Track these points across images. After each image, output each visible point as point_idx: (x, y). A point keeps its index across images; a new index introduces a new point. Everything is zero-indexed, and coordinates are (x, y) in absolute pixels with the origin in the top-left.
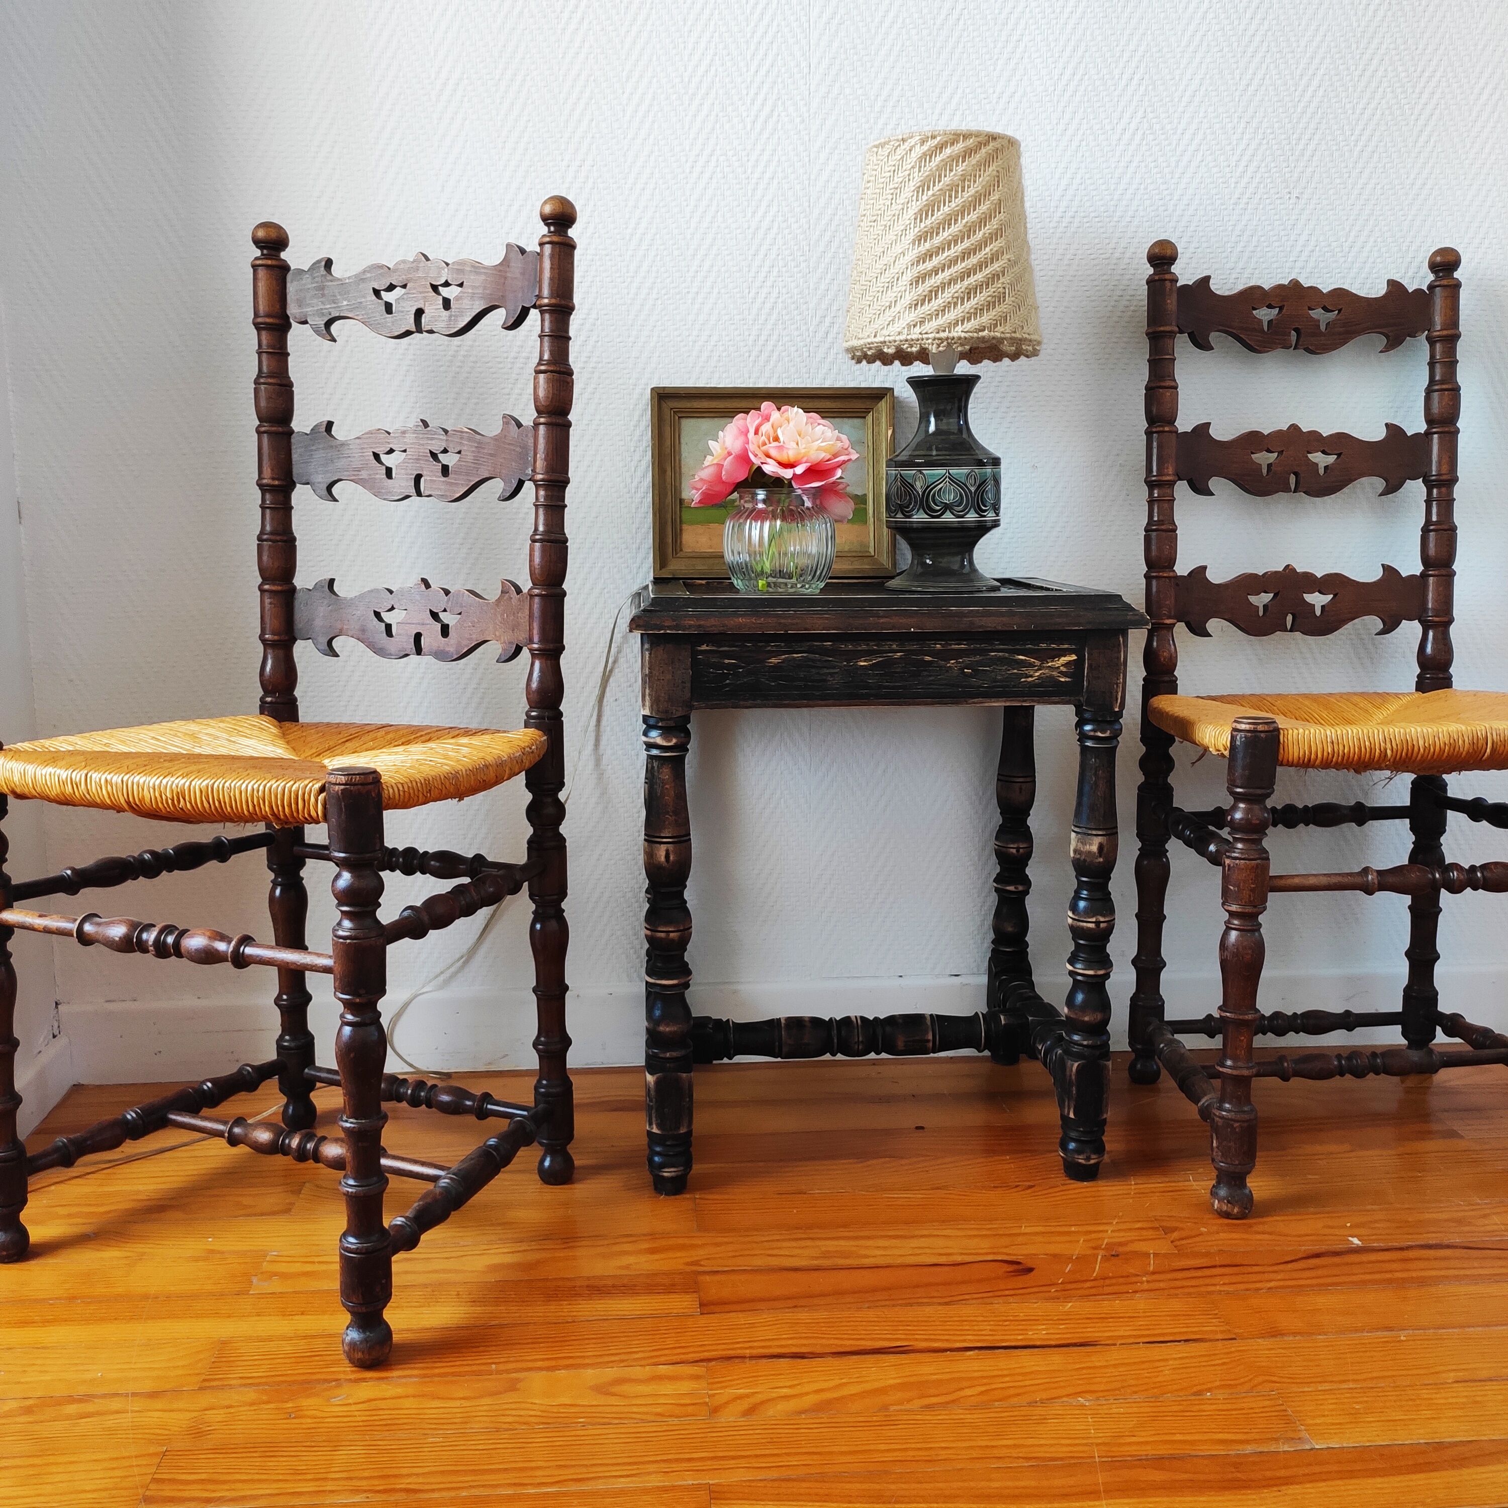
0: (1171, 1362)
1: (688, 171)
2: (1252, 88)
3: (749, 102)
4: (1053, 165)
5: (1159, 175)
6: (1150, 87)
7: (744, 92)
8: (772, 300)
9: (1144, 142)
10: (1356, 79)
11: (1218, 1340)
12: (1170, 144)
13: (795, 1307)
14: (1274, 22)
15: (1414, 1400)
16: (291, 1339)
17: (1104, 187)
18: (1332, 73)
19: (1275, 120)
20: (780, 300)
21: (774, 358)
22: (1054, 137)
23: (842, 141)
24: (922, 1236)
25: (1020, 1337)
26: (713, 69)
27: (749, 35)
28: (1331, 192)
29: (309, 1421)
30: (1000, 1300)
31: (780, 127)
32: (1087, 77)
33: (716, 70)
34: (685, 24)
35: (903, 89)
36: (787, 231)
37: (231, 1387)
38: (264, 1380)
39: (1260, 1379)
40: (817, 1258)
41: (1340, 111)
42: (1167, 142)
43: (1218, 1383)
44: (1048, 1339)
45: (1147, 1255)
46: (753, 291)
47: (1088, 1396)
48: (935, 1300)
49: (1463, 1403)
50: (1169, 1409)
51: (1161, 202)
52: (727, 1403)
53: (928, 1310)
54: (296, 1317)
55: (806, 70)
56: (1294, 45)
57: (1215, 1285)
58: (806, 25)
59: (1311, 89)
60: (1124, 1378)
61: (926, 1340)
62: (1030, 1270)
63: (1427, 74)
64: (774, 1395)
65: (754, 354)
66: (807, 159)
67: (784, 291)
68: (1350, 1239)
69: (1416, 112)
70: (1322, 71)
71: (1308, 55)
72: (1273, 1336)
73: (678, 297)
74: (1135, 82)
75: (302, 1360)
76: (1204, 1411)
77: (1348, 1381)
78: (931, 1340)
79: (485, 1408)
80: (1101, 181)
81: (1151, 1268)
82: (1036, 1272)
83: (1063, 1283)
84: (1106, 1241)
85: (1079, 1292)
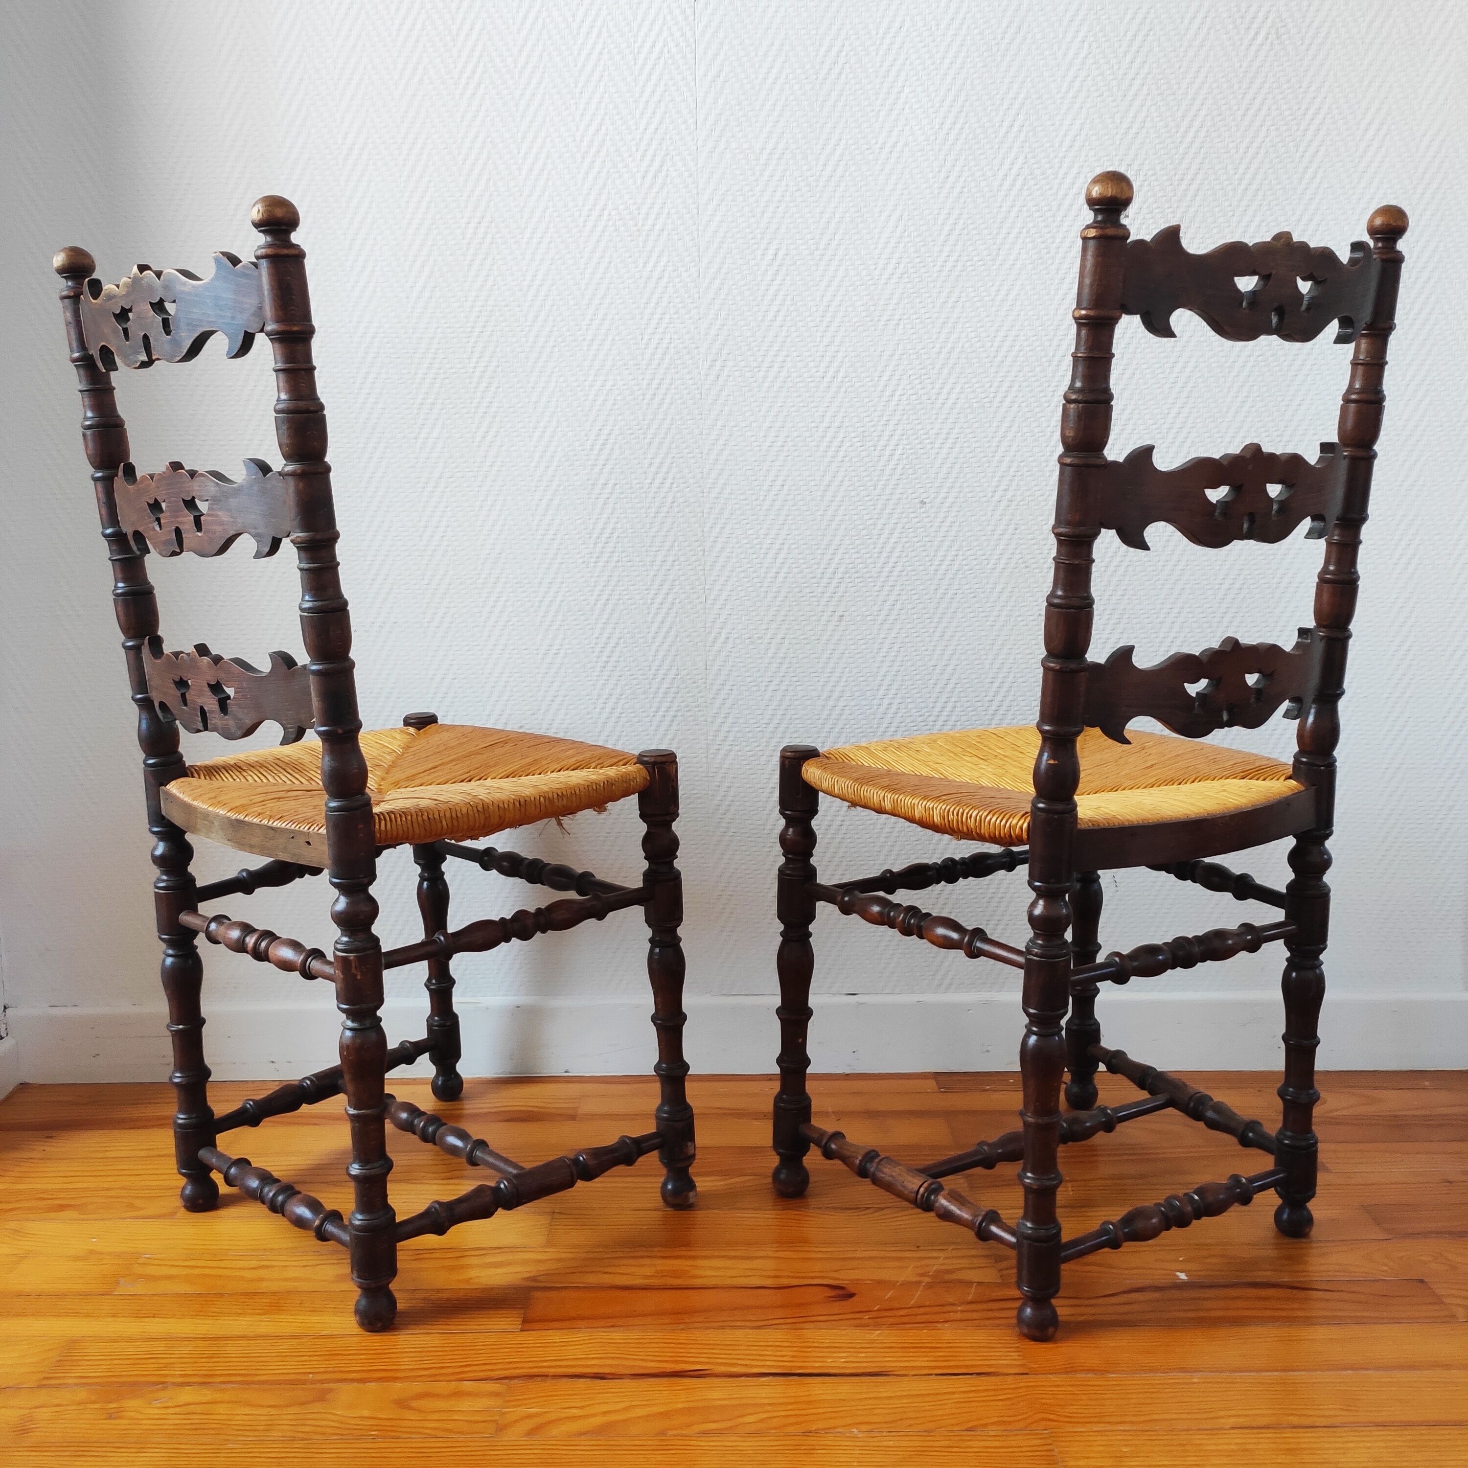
0: (956, 1396)
1: (582, 224)
2: (1133, 131)
3: (638, 158)
4: (936, 212)
5: (1040, 219)
6: (1031, 134)
7: (634, 149)
8: (664, 346)
9: (1026, 187)
10: (1239, 119)
11: (1010, 1374)
12: (1050, 189)
13: (613, 1326)
14: (1154, 65)
15: (1183, 1445)
16: (136, 1340)
17: (986, 232)
18: (1215, 113)
19: (1157, 162)
20: (672, 345)
21: (667, 401)
22: (936, 185)
23: (729, 193)
24: (760, 1257)
25: (817, 1365)
26: (603, 128)
27: (637, 95)
28: (1215, 231)
29: (126, 1422)
30: (811, 1325)
31: (669, 182)
32: (967, 125)
33: (607, 129)
34: (576, 87)
35: (787, 143)
36: (677, 280)
37: (66, 1386)
38: (98, 1380)
39: (1039, 1416)
40: (649, 1277)
41: (1223, 150)
42: (1048, 187)
43: (996, 1419)
44: (843, 1368)
45: (970, 1283)
46: (646, 337)
47: (865, 1428)
48: (748, 1324)
49: (1232, 1451)
50: (938, 1444)
51: (1043, 245)
52: (516, 1421)
53: (739, 1333)
54: (147, 1320)
55: (693, 127)
56: (1176, 87)
58: (692, 84)
59: (1193, 130)
60: (905, 1410)
61: (725, 1364)
62: (852, 1295)
63: (1311, 112)
64: (564, 1415)
65: (648, 397)
66: (695, 211)
67: (676, 336)
69: (1301, 149)
70: (1203, 112)
71: (1189, 97)
72: (1067, 1373)
73: (574, 344)
74: (1015, 129)
75: (137, 1361)
76: (971, 1447)
77: (1125, 1422)
78: (733, 1365)
79: (289, 1417)
80: (983, 226)
81: (970, 1298)
82: (854, 1299)
83: (878, 1310)
84: (935, 1268)
85: (891, 1320)
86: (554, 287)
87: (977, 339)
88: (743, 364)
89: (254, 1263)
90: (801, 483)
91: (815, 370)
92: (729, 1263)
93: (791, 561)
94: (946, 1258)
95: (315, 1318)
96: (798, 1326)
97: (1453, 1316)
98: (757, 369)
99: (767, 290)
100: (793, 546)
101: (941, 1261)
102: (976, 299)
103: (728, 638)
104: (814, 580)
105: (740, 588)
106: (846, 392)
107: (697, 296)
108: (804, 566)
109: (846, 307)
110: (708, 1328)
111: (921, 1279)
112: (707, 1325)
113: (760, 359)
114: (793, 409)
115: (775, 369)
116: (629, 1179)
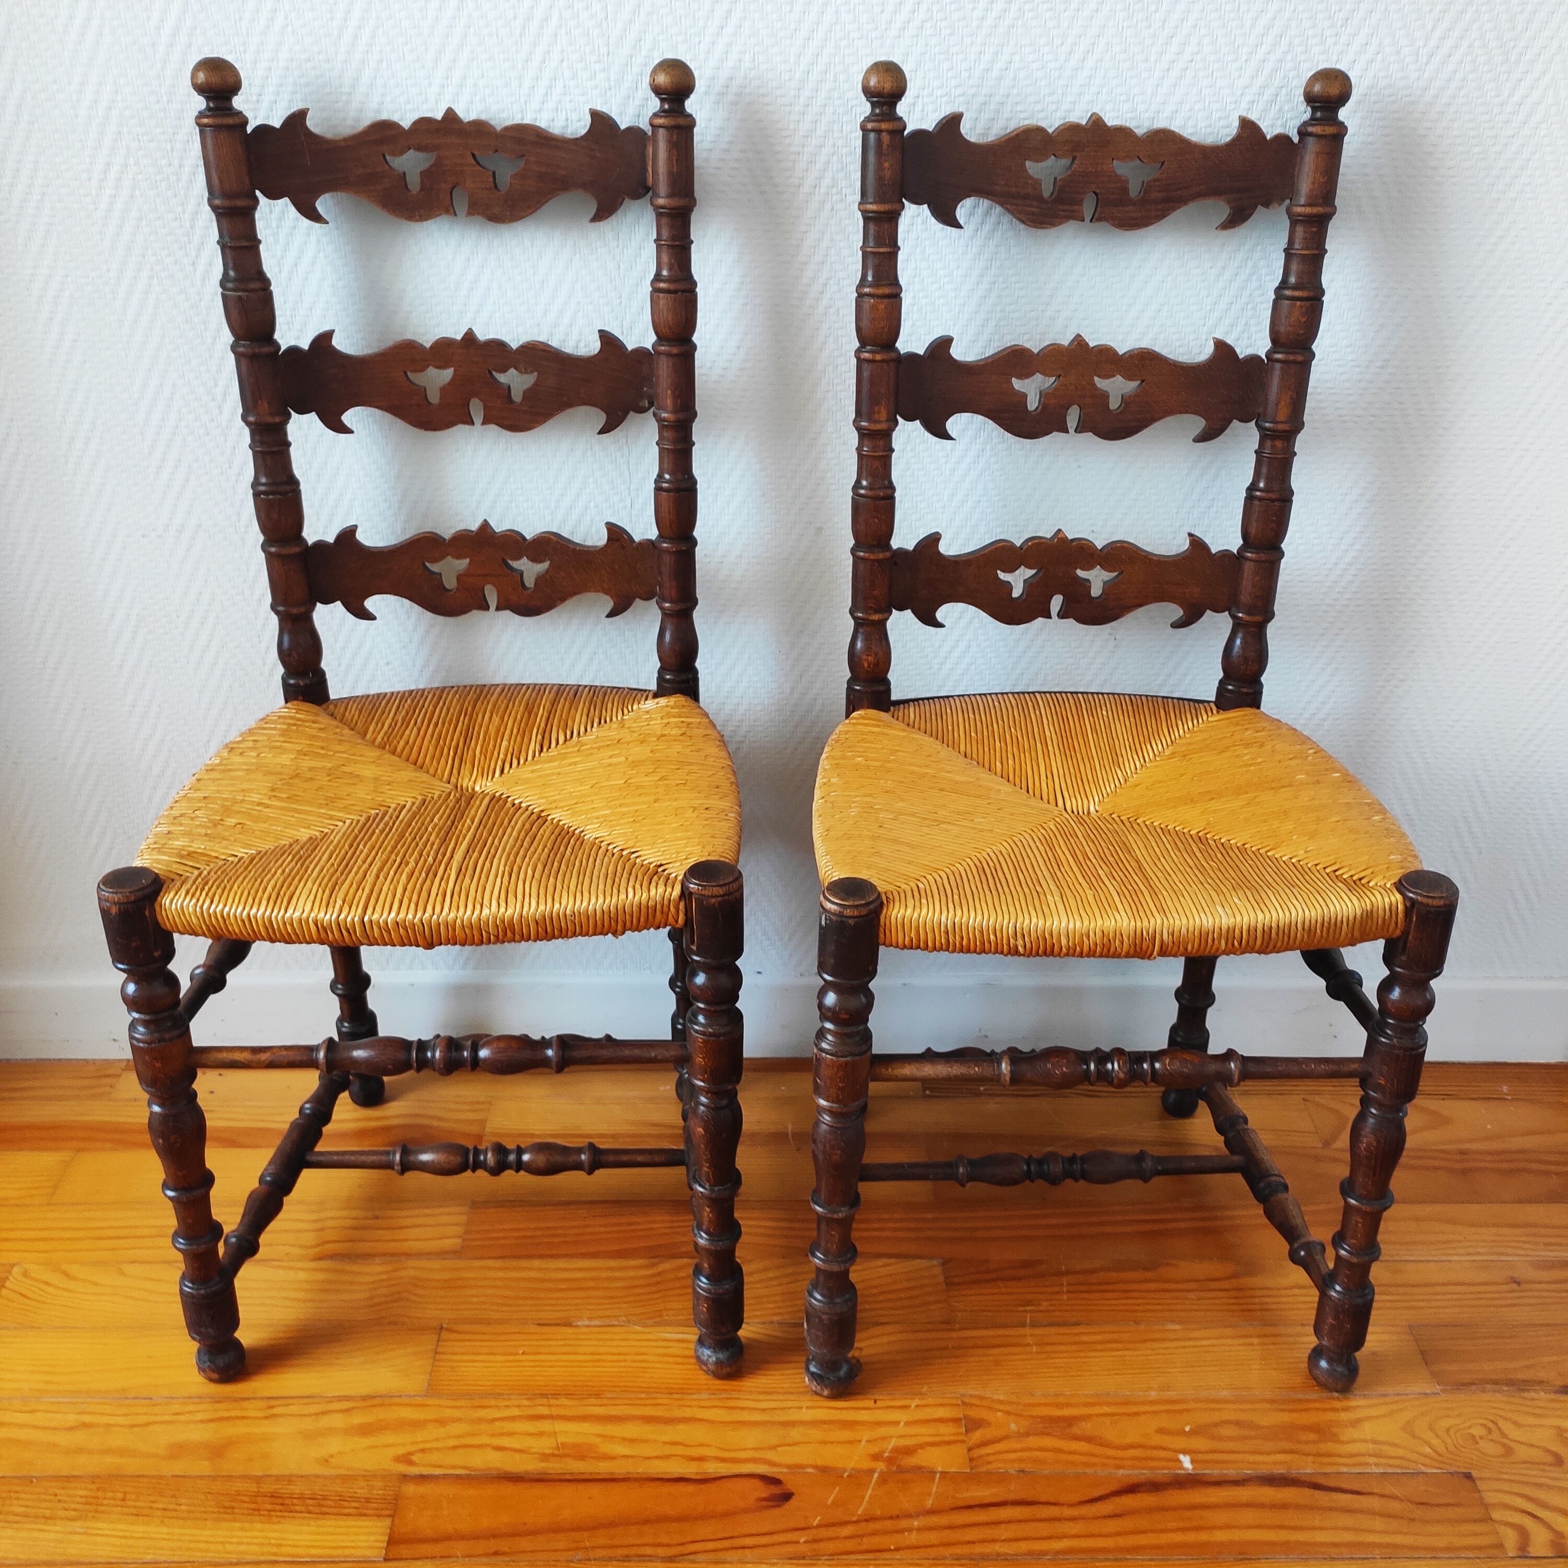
13: (496, 1553)
30: (735, 1556)
40: (545, 1457)
45: (932, 1474)
48: (661, 1552)
57: (994, 1541)
62: (787, 1497)
68: (1181, 1457)
81: (929, 1503)
82: (793, 1502)
83: (818, 1526)
84: (893, 1443)
85: (831, 1547)
89: (72, 1419)
92: (645, 1431)
94: (908, 1424)
95: (139, 1529)
96: (721, 1556)
97: (1500, 1546)
101: (901, 1429)
110: (610, 1559)
111: (873, 1465)
112: (610, 1553)
116: (536, 1263)
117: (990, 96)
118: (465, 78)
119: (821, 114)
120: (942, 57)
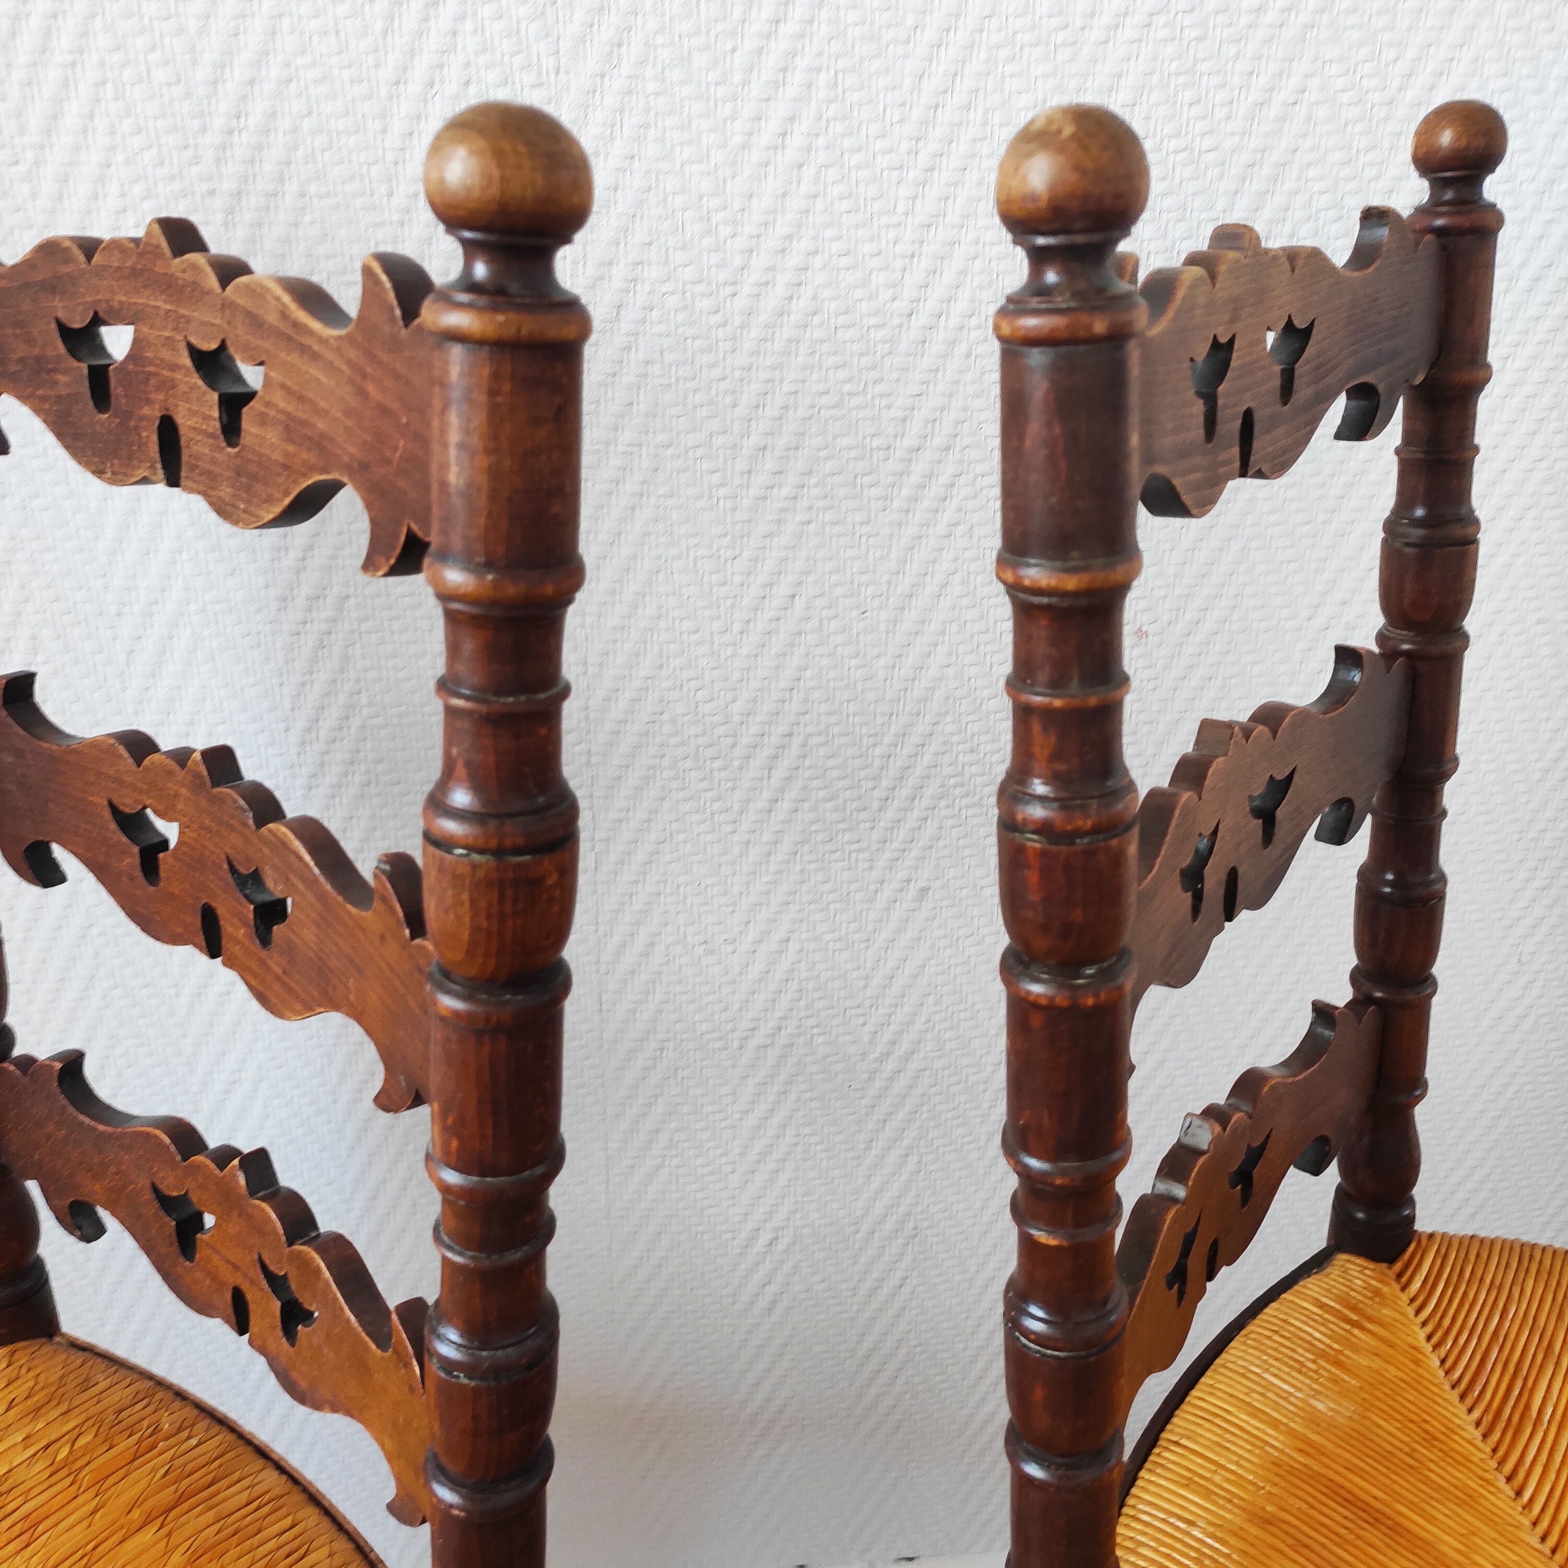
86: (98, 22)
87: (1332, 214)
88: (688, 274)
90: (839, 591)
91: (889, 294)
93: (808, 773)
98: (728, 290)
99: (760, 51)
100: (814, 741)
102: (1345, 97)
103: (652, 945)
104: (863, 816)
105: (681, 837)
106: (968, 356)
107: (549, 63)
108: (841, 784)
109: (986, 111)
113: (737, 261)
114: (824, 400)
115: (780, 290)
117: (1264, 151)
118: (273, 115)
119: (956, 184)
120: (1182, 79)
